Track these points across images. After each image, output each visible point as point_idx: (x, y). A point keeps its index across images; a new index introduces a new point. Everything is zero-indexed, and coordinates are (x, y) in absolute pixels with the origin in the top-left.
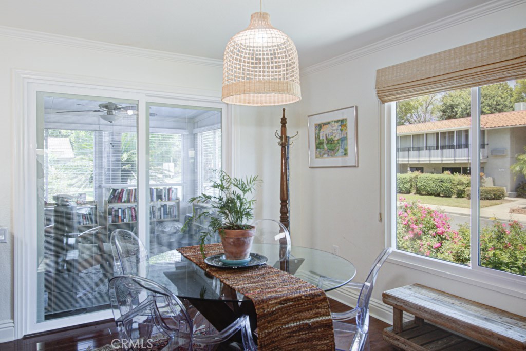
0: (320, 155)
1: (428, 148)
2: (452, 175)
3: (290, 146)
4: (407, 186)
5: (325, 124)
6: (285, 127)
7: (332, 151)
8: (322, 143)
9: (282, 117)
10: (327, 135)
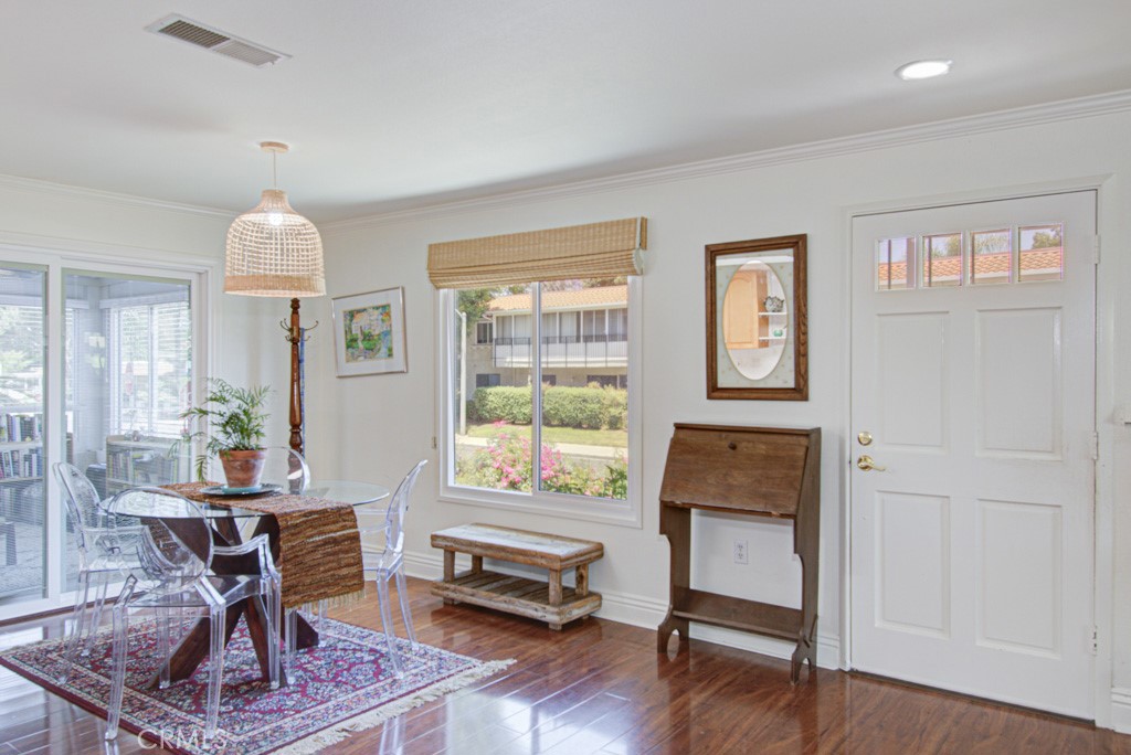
0: (354, 358)
1: (563, 340)
2: (601, 390)
3: (305, 343)
4: (526, 411)
5: (359, 311)
6: (297, 313)
7: (371, 351)
8: (355, 340)
9: (292, 298)
10: (363, 328)
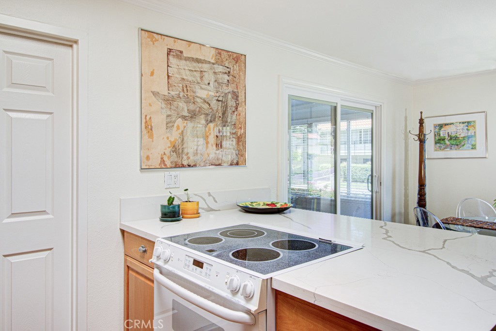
0: (439, 149)
5: (446, 125)
6: (423, 126)
7: (456, 146)
8: (442, 140)
9: (420, 118)
10: (450, 134)
